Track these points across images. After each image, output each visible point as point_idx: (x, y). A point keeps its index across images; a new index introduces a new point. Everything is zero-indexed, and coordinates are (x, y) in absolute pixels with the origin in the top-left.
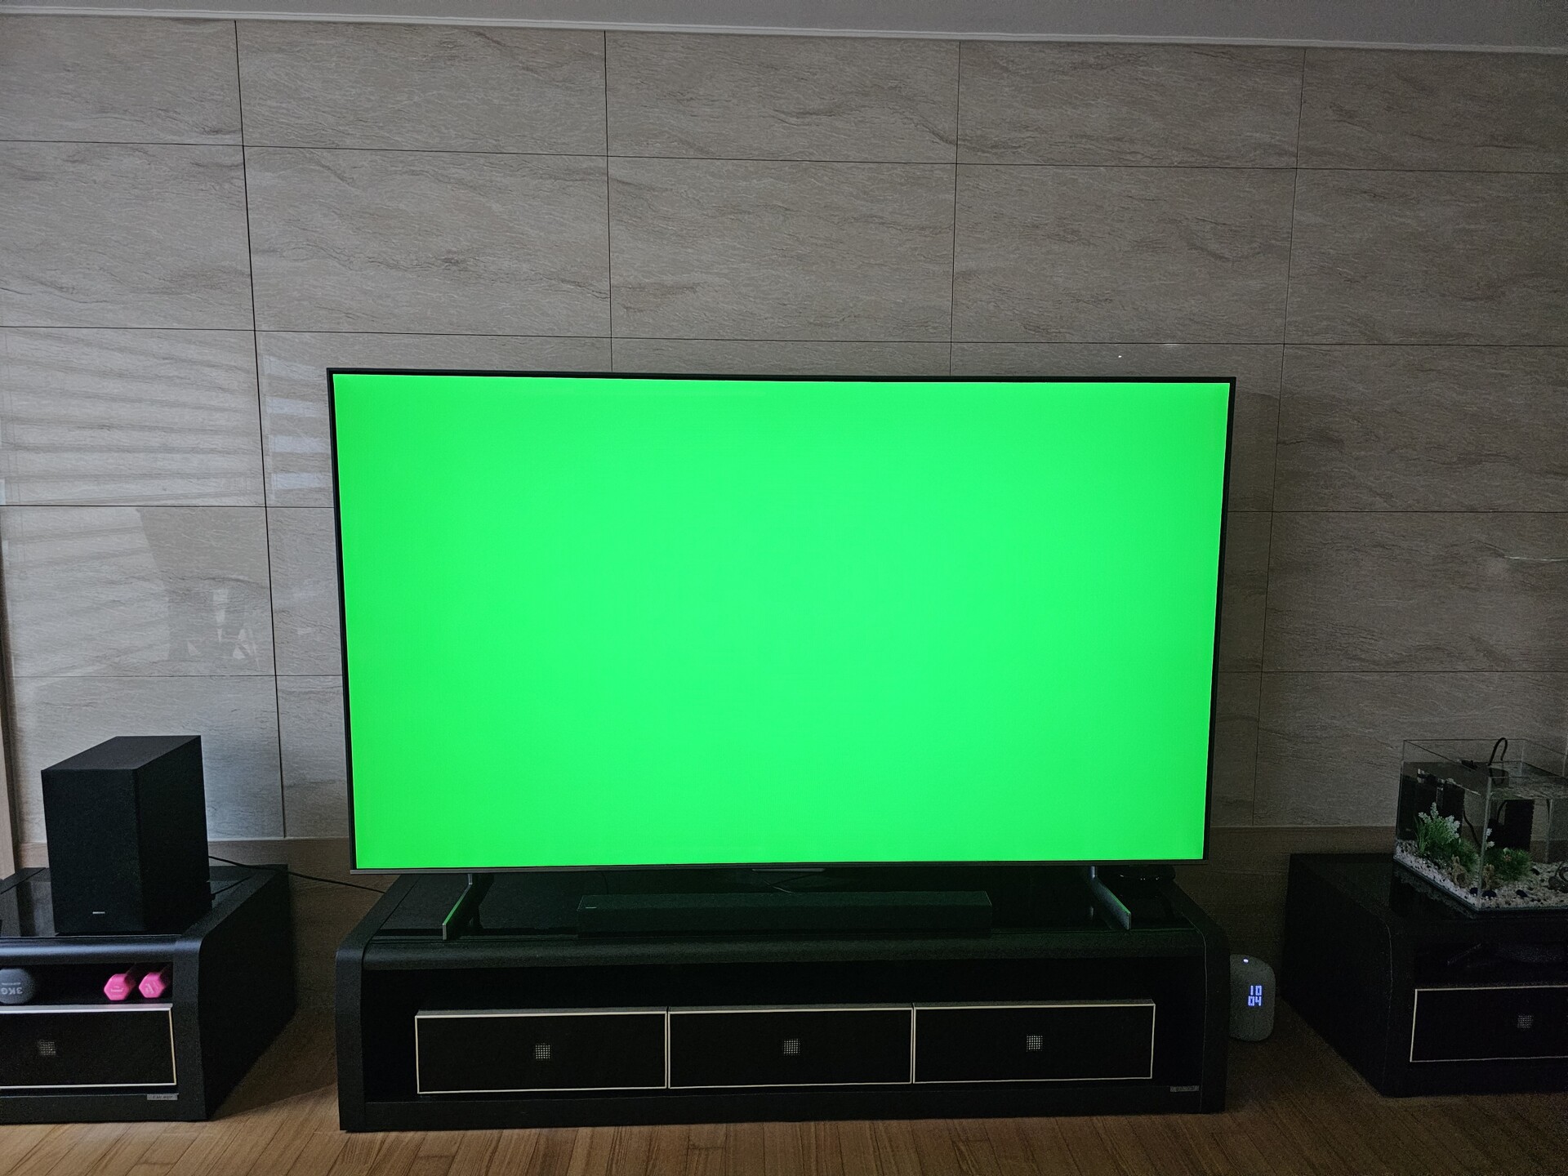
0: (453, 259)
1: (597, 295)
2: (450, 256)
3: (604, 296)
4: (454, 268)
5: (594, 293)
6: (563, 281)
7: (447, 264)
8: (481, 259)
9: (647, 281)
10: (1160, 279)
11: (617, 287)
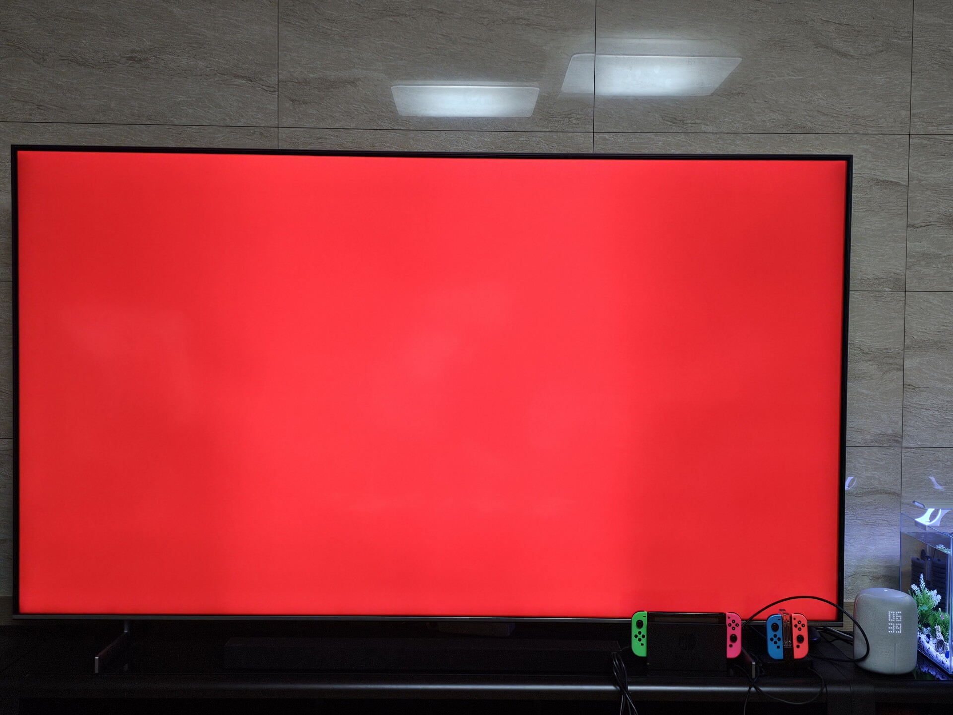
0: (136, 57)
1: (266, 88)
2: (134, 55)
3: (272, 90)
4: (137, 65)
5: (264, 87)
6: (236, 76)
7: (131, 62)
8: (163, 57)
9: (311, 76)
10: (788, 74)
11: (283, 82)
